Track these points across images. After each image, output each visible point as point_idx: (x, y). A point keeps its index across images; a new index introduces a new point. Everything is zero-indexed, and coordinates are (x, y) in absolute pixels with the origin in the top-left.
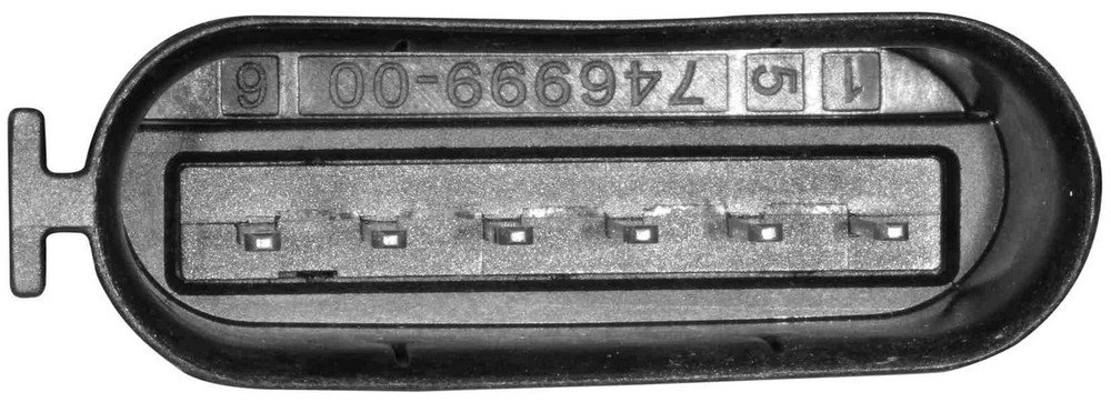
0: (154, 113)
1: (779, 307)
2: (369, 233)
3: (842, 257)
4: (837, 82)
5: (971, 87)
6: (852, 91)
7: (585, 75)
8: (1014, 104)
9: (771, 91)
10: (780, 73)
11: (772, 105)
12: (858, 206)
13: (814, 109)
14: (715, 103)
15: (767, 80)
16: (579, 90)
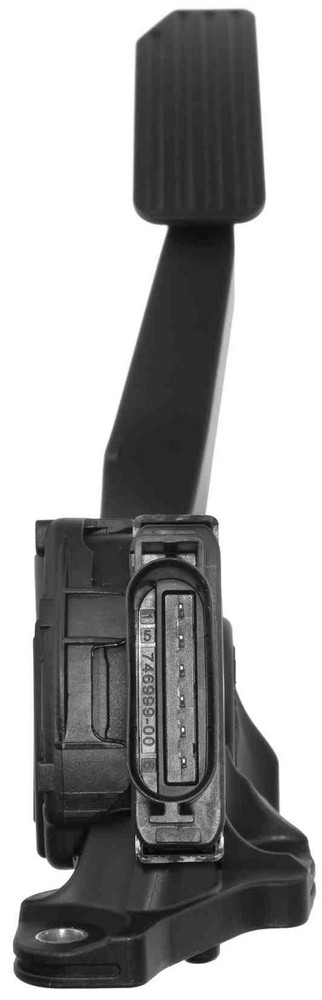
0: (155, 790)
1: (201, 634)
2: (183, 735)
3: (189, 619)
4: (147, 620)
5: (148, 588)
6: (150, 616)
7: (151, 687)
8: (150, 576)
9: (150, 636)
10: (146, 634)
11: (153, 636)
12: (176, 615)
13: (154, 626)
14: (153, 650)
15: (148, 637)
16: (150, 684)
